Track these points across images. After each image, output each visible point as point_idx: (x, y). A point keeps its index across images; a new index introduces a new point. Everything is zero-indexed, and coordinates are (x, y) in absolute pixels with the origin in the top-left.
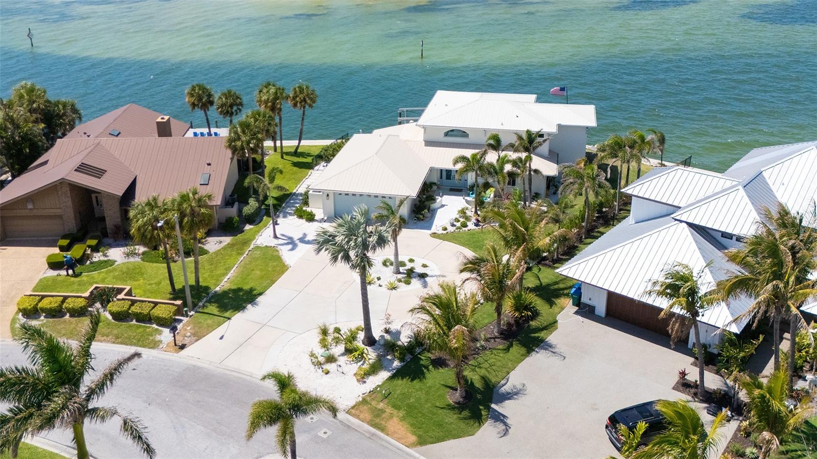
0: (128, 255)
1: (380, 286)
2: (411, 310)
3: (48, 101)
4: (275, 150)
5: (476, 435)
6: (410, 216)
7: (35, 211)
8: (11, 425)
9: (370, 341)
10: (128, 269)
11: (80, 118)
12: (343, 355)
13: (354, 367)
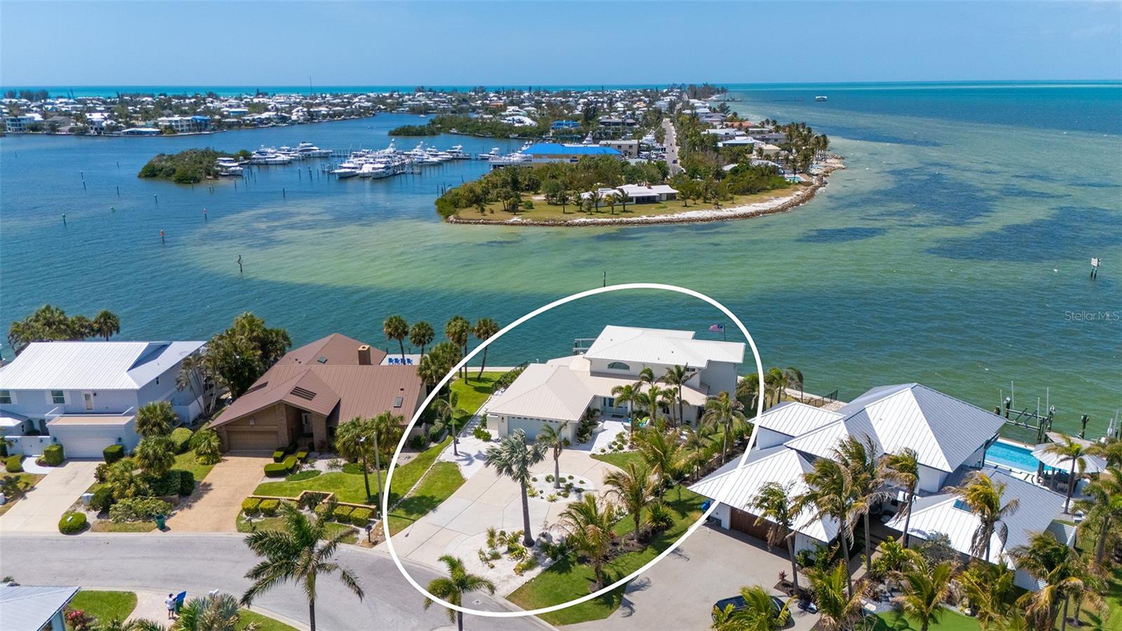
0: (331, 467)
1: (542, 498)
2: (560, 515)
3: (265, 330)
4: (461, 377)
5: (608, 618)
6: (574, 439)
7: (256, 427)
8: (271, 569)
9: (529, 543)
10: (332, 478)
11: (290, 345)
12: (506, 553)
13: (515, 563)
